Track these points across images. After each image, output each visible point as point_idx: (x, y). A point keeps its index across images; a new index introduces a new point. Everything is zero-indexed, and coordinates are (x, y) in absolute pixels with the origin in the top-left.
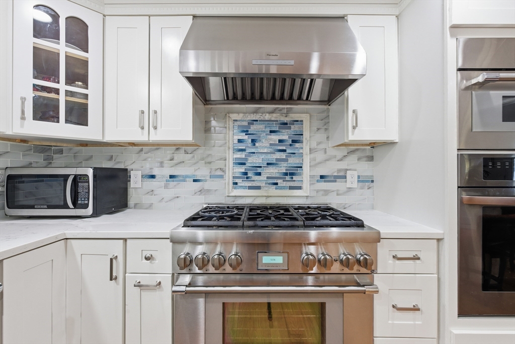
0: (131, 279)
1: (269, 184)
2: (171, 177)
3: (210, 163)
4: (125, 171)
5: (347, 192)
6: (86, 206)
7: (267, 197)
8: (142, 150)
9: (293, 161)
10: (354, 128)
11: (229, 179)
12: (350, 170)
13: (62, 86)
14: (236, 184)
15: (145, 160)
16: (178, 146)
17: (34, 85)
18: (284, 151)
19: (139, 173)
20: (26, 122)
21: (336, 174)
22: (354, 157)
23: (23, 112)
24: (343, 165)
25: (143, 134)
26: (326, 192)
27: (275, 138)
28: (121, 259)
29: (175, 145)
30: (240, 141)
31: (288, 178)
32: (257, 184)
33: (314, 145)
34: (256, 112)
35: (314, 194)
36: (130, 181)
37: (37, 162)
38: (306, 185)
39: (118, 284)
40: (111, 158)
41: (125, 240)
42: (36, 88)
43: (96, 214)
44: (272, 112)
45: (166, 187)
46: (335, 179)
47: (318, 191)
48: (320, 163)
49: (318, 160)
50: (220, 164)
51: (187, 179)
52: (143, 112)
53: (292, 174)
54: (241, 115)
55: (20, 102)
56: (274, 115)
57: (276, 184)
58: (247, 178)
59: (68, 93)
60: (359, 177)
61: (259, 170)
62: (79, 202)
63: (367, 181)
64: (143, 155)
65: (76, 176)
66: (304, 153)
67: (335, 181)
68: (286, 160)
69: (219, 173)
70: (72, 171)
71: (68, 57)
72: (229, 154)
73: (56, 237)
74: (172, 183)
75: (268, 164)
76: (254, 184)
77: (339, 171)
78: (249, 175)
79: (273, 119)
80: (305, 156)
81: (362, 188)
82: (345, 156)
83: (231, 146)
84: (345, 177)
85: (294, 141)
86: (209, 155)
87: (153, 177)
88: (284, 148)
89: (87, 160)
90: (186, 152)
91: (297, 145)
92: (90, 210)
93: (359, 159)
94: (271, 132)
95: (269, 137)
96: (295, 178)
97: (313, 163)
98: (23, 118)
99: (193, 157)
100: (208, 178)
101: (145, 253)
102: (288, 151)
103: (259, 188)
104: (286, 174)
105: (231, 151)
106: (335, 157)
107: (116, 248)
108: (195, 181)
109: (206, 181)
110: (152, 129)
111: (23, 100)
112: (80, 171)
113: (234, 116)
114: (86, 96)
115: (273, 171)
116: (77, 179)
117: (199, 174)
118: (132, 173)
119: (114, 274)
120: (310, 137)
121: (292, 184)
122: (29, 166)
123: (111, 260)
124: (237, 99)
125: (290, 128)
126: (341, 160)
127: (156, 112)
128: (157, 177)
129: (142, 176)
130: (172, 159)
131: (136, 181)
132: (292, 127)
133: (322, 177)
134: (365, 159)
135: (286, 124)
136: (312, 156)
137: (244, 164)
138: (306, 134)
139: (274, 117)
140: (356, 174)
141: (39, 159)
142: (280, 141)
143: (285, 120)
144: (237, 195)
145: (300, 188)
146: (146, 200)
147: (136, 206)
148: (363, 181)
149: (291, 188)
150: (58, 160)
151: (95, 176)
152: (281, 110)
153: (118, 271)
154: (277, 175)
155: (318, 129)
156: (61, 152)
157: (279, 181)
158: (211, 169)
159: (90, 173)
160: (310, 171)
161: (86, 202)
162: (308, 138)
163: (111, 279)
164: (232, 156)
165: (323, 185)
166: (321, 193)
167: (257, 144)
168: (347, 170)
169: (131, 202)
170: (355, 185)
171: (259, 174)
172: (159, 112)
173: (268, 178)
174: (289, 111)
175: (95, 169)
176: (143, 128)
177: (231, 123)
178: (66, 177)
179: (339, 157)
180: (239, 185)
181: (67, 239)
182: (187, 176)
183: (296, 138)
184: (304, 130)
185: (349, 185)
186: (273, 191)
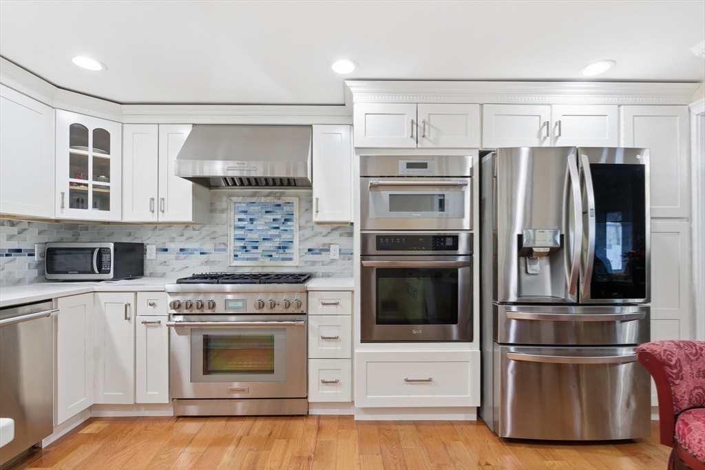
0: (140, 319)
1: (265, 256)
2: (181, 250)
3: (214, 238)
4: (142, 245)
5: (331, 262)
6: (108, 272)
7: (263, 267)
8: (156, 228)
9: (286, 237)
10: (317, 212)
11: (230, 251)
12: (333, 244)
13: (90, 182)
14: (237, 256)
15: (159, 236)
16: (186, 225)
17: (70, 182)
18: (278, 228)
19: (154, 247)
20: (64, 210)
21: (321, 248)
22: (337, 233)
23: (63, 203)
24: (327, 240)
25: (153, 216)
26: (314, 263)
27: (270, 217)
28: (133, 306)
29: (184, 223)
30: (240, 220)
31: (281, 251)
32: (256, 256)
33: (303, 223)
34: (254, 195)
35: (303, 264)
36: (146, 254)
37: (67, 238)
38: (296, 257)
39: (131, 323)
40: (130, 234)
41: (136, 293)
42: (71, 184)
43: (116, 278)
44: (268, 196)
45: (177, 259)
46: (321, 251)
47: (306, 262)
48: (308, 238)
49: (307, 236)
50: (223, 239)
51: (195, 252)
52: (153, 199)
53: (285, 248)
54: (241, 198)
55: (61, 196)
56: (269, 198)
57: (271, 256)
58: (246, 251)
59: (94, 186)
60: (340, 250)
61: (257, 245)
62: (103, 269)
63: (348, 254)
64: (158, 232)
65: (100, 249)
66: (295, 230)
67: (320, 254)
68: (279, 236)
69: (222, 247)
70: (98, 245)
71: (95, 158)
72: (230, 231)
73: (88, 289)
74: (182, 256)
75: (264, 239)
76: (252, 256)
77: (324, 245)
78: (248, 249)
79: (268, 201)
80: (295, 233)
81: (343, 259)
82: (329, 233)
83: (232, 224)
84: (328, 250)
85: (286, 220)
86: (214, 232)
87: (166, 250)
88: (277, 226)
89: (109, 236)
90: (194, 229)
91: (289, 223)
92: (111, 275)
93: (341, 235)
94: (266, 212)
95: (265, 216)
96: (287, 251)
97: (302, 238)
98: (63, 207)
99: (200, 233)
100: (213, 251)
101: (149, 301)
102: (281, 228)
103: (256, 259)
104: (279, 248)
105: (232, 228)
106: (321, 233)
107: (130, 298)
108: (201, 253)
109: (210, 253)
110: (160, 213)
111: (63, 194)
112: (104, 245)
113: (235, 199)
114: (108, 188)
115: (267, 245)
116: (101, 252)
117: (206, 248)
118: (148, 248)
119: (128, 316)
120: (299, 216)
121: (284, 256)
122: (61, 241)
123: (126, 305)
124: (236, 185)
125: (282, 209)
126: (326, 236)
127: (163, 199)
128: (169, 251)
129: (157, 250)
130: (182, 235)
131: (151, 254)
132: (285, 208)
133: (309, 250)
134: (346, 235)
135: (279, 205)
136: (301, 232)
137: (244, 239)
138: (296, 214)
139: (269, 199)
140: (337, 247)
141: (68, 235)
142: (274, 220)
143: (278, 202)
144: (237, 265)
145: (291, 259)
146: (160, 269)
147: (151, 275)
148: (344, 254)
149: (284, 259)
150: (84, 236)
151: (115, 250)
152: (275, 193)
153: (131, 314)
154: (271, 249)
155: (307, 210)
156: (86, 229)
157: (273, 254)
158: (215, 244)
159: (112, 246)
160: (299, 245)
161: (108, 269)
162: (298, 217)
163: (126, 319)
164: (233, 233)
165: (311, 257)
166: (309, 263)
167: (254, 223)
168: (331, 244)
169: (147, 271)
170: (337, 257)
171: (256, 248)
172: (166, 199)
173: (263, 251)
174: (282, 194)
175: (116, 244)
176: (153, 212)
177: (233, 206)
178: (93, 250)
179: (324, 234)
180: (239, 257)
181: (95, 292)
182: (195, 250)
183: (288, 217)
184: (294, 210)
185: (332, 257)
186: (267, 261)
